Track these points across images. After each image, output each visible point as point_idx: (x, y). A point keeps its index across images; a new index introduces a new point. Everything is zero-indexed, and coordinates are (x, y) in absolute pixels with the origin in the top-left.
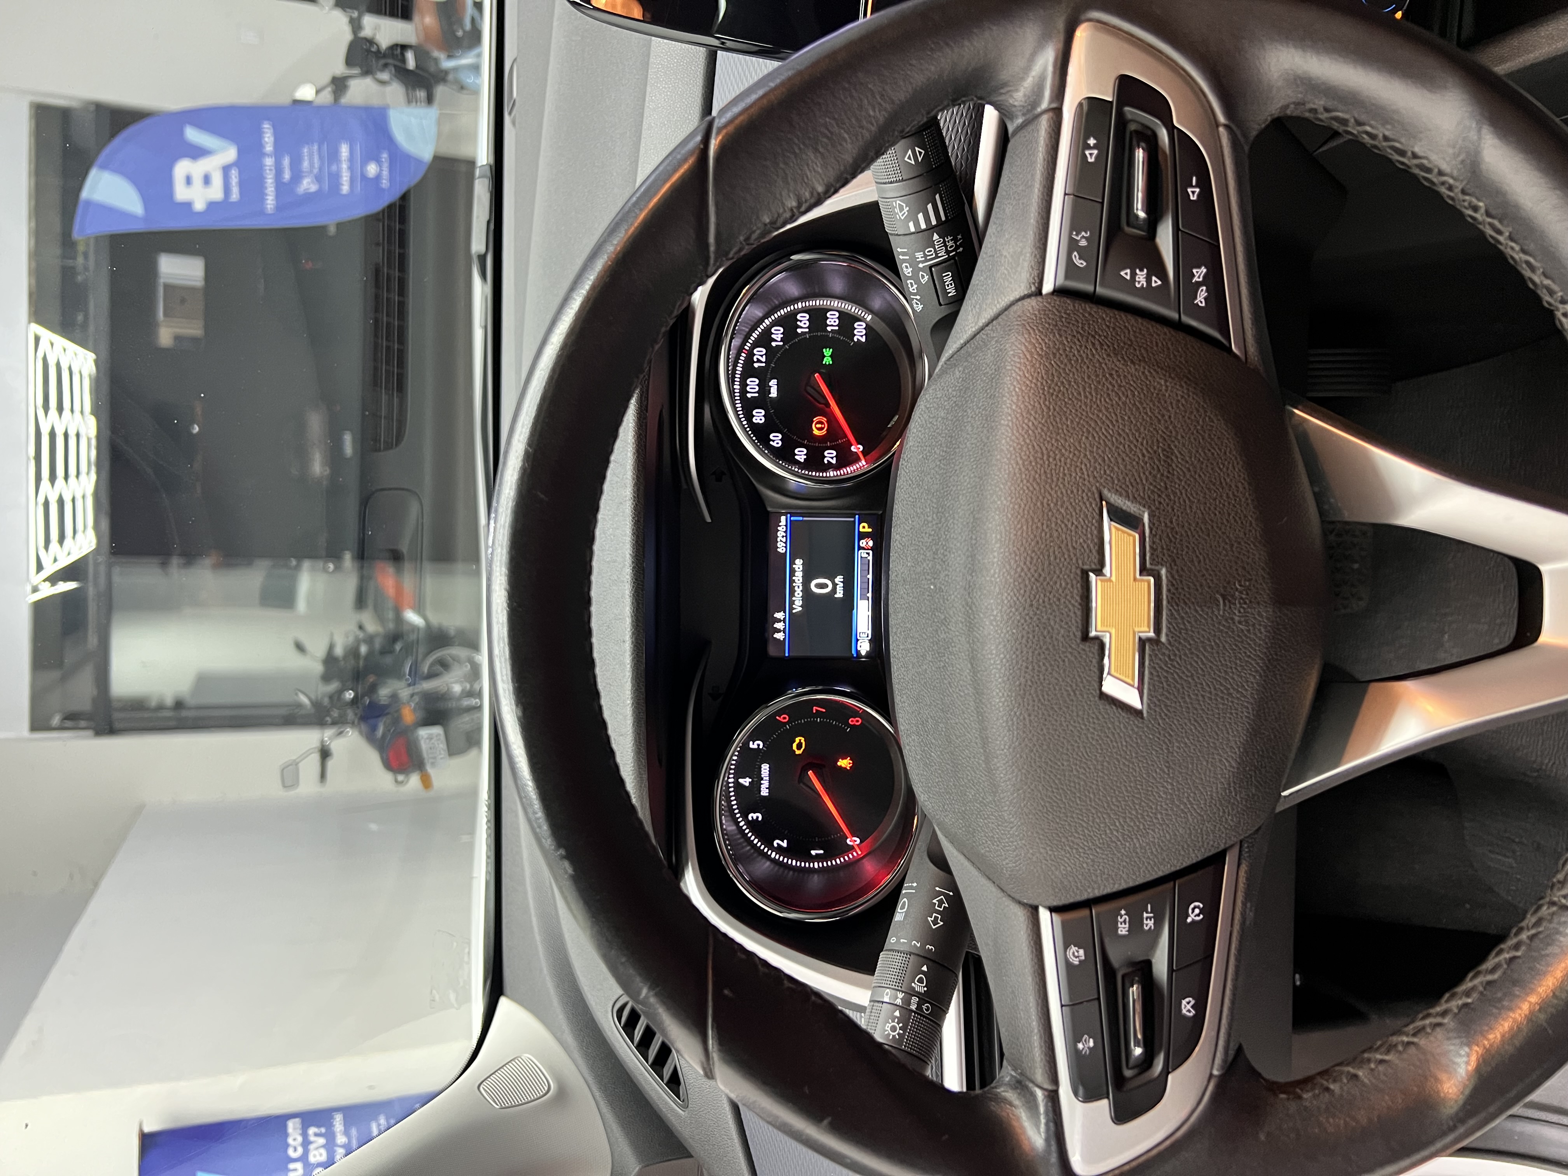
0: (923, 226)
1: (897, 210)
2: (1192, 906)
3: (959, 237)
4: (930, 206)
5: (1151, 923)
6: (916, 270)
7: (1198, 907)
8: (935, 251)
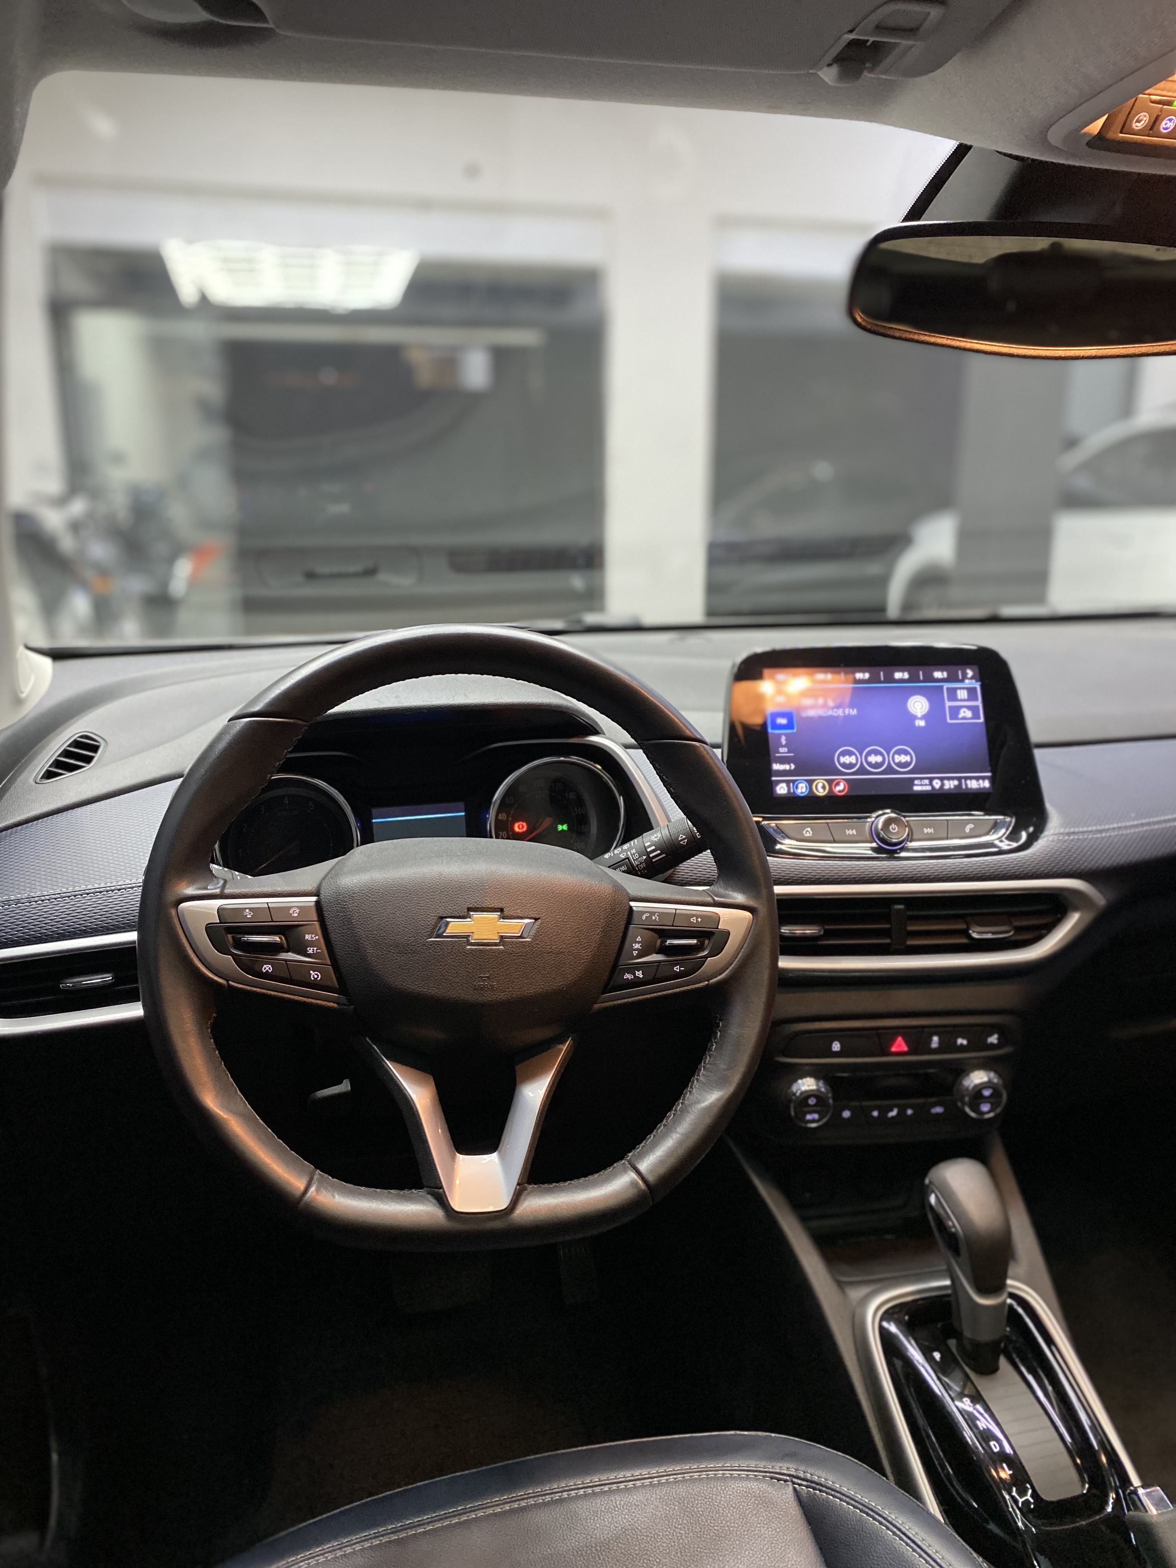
0: (649, 850)
1: (655, 835)
2: (319, 974)
3: (646, 871)
4: (659, 852)
5: (311, 952)
6: (626, 851)
7: (318, 977)
8: (637, 859)
